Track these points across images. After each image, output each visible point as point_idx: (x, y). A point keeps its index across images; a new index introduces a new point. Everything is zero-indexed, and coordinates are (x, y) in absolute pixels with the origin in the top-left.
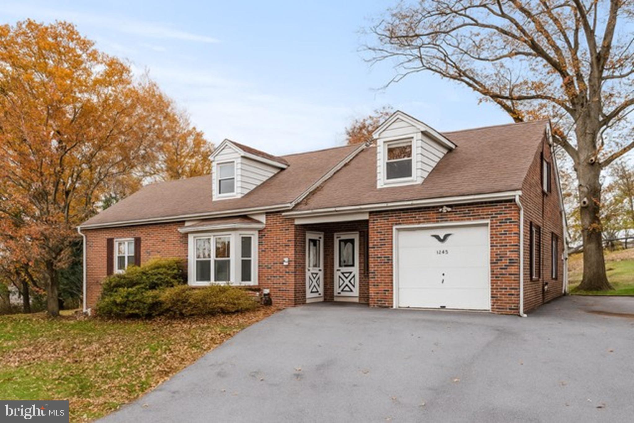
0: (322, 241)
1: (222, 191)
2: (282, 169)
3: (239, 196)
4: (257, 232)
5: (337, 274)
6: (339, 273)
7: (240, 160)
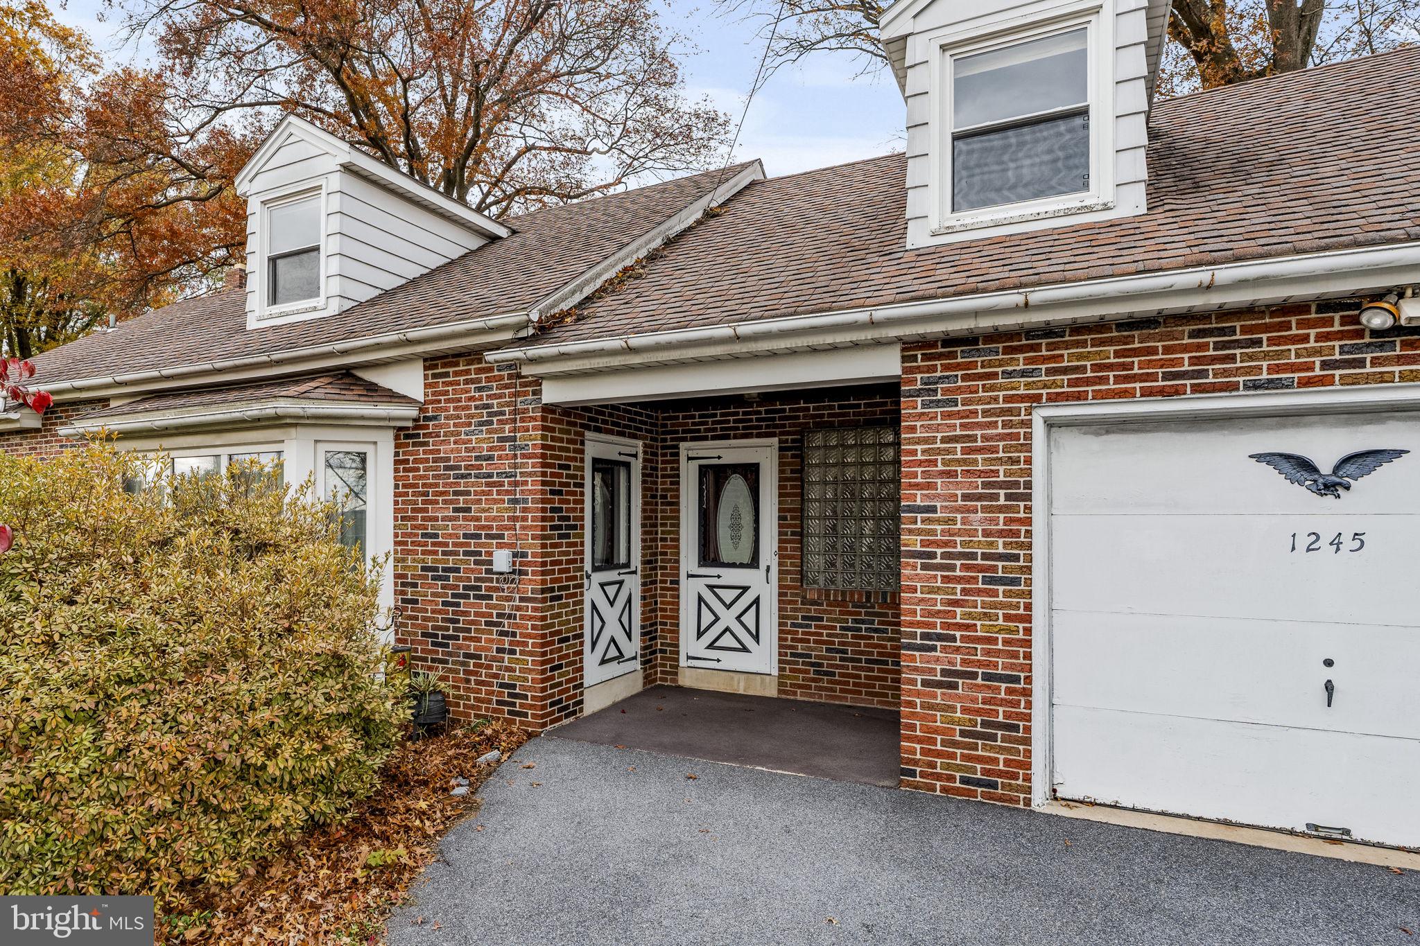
0: (637, 466)
1: (279, 295)
2: (494, 239)
3: (334, 308)
4: (390, 435)
5: (689, 590)
6: (699, 586)
7: (336, 181)
